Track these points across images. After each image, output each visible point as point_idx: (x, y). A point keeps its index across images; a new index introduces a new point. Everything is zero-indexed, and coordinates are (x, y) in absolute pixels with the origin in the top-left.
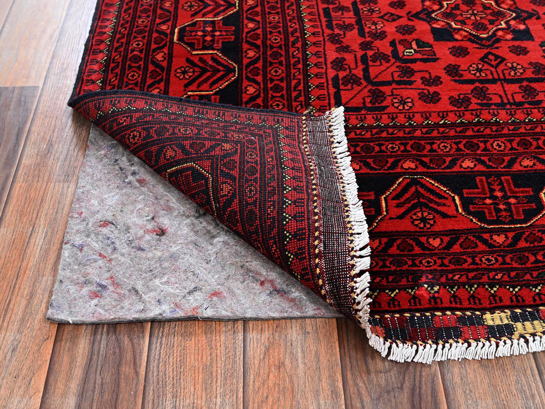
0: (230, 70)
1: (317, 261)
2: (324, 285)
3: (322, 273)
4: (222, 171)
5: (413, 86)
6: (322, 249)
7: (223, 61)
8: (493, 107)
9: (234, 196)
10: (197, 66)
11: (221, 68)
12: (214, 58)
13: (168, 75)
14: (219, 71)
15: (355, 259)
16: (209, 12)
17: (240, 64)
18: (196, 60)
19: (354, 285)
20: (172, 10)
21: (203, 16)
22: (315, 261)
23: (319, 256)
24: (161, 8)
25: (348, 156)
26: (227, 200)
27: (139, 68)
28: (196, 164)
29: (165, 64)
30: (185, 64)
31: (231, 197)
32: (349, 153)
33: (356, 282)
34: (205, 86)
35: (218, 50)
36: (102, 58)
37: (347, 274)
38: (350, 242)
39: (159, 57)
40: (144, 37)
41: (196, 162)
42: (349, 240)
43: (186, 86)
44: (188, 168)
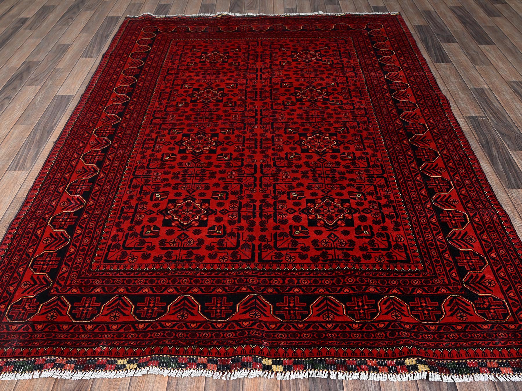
0: (67, 240)
5: (141, 250)
7: (65, 235)
8: (171, 262)
10: (54, 237)
11: (63, 239)
12: (62, 234)
13: (40, 242)
14: (62, 240)
16: (70, 208)
17: (72, 237)
18: (54, 235)
20: (55, 206)
21: (67, 210)
24: (51, 205)
27: (28, 238)
29: (39, 236)
30: (49, 236)
34: (53, 248)
35: (65, 229)
36: (14, 232)
39: (39, 232)
40: (35, 222)
43: (45, 248)
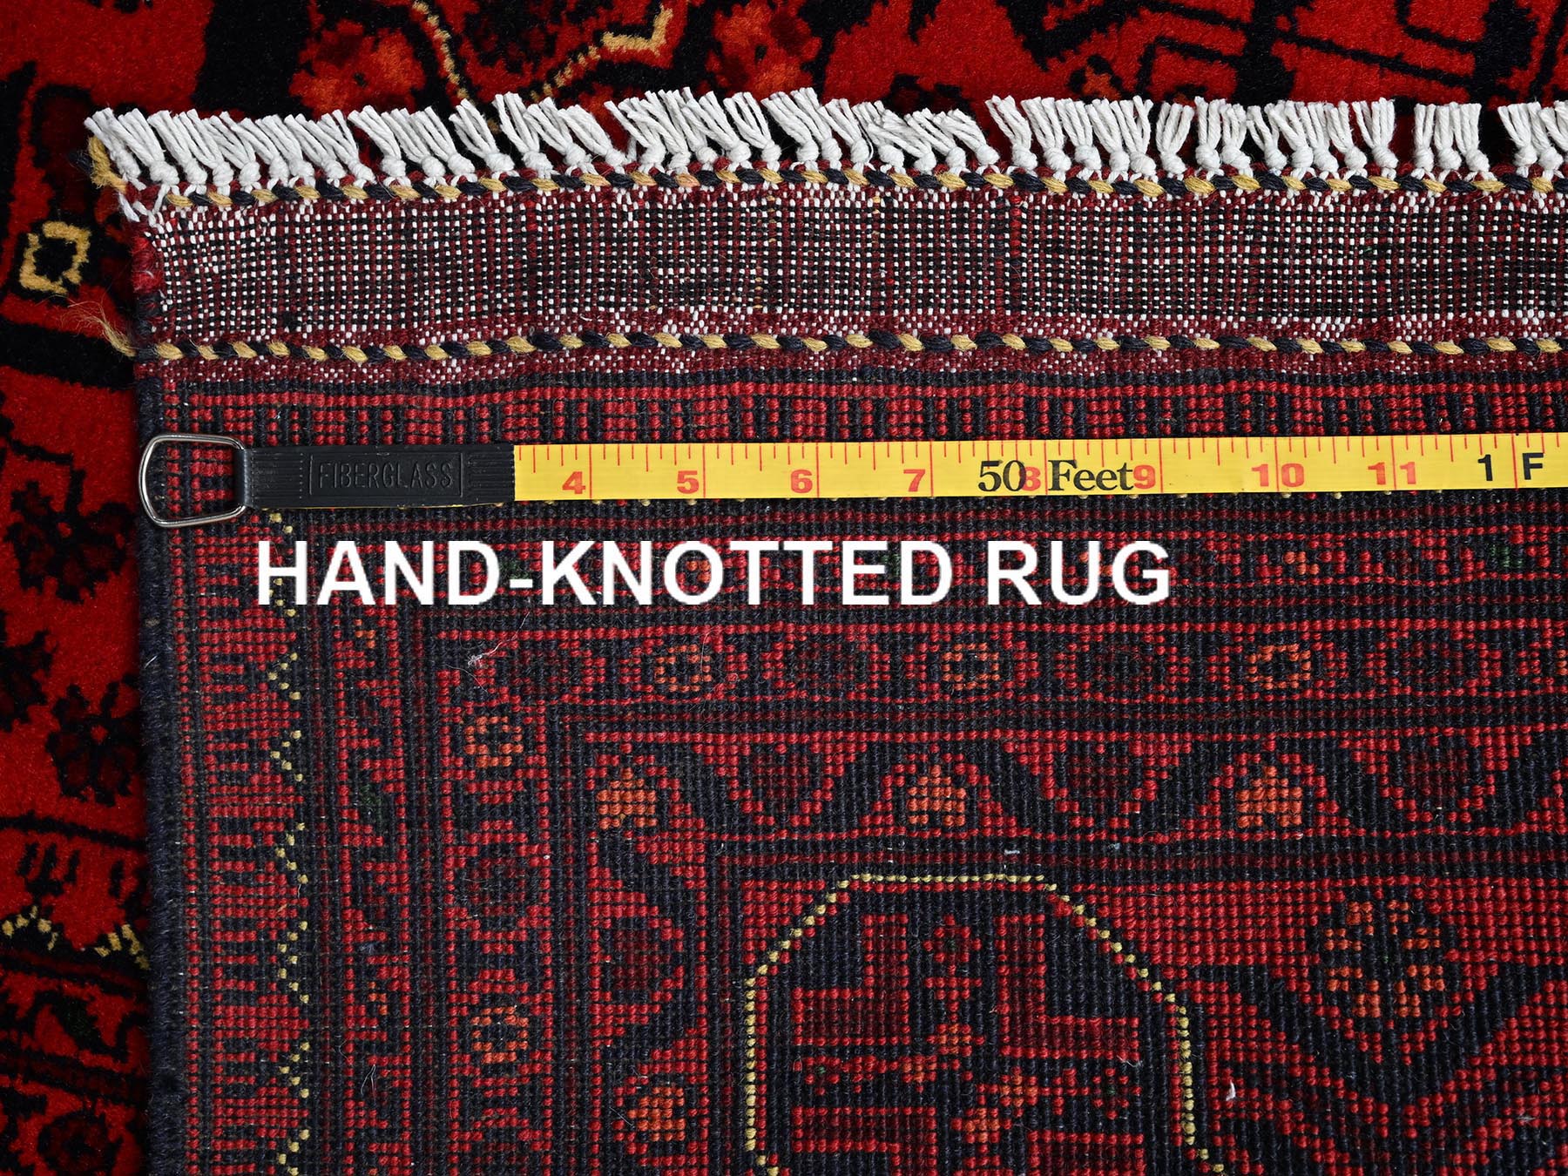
1: (1401, 347)
2: (1515, 330)
3: (1458, 331)
4: (827, 820)
6: (1341, 324)
9: (986, 756)
15: (1418, 174)
19: (1548, 176)
22: (1401, 356)
23: (1377, 338)
25: (491, 115)
26: (1001, 794)
28: (761, 958)
31: (987, 768)
32: (466, 107)
33: (1537, 169)
37: (1491, 211)
38: (1317, 196)
41: (752, 960)
42: (1305, 198)
44: (775, 1011)
